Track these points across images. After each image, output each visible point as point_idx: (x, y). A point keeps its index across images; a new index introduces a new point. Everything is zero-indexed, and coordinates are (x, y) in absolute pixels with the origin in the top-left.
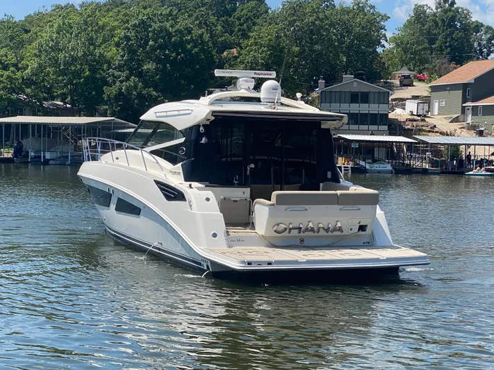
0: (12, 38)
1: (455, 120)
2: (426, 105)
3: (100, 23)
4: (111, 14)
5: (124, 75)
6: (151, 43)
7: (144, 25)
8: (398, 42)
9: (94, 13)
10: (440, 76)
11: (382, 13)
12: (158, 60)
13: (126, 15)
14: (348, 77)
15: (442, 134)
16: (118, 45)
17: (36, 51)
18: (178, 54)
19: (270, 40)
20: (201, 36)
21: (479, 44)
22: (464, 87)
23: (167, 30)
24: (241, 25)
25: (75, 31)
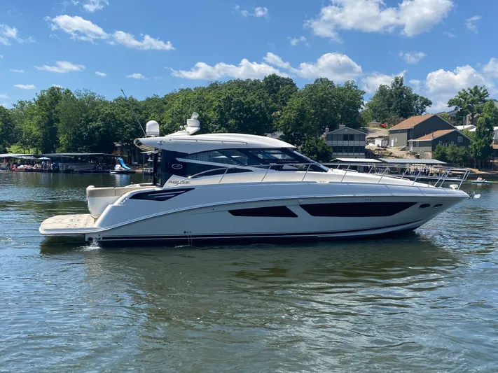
0: (157, 107)
1: (403, 150)
2: (387, 141)
3: (205, 98)
4: (211, 93)
5: (218, 126)
6: (233, 109)
7: (229, 99)
8: (370, 106)
9: (202, 93)
10: (394, 125)
11: (362, 90)
12: (236, 118)
13: (219, 94)
14: (342, 126)
15: (396, 157)
16: (214, 110)
17: (170, 114)
18: (247, 115)
19: (298, 106)
20: (260, 105)
21: (417, 107)
22: (409, 131)
23: (241, 102)
24: (282, 98)
25: (192, 102)
